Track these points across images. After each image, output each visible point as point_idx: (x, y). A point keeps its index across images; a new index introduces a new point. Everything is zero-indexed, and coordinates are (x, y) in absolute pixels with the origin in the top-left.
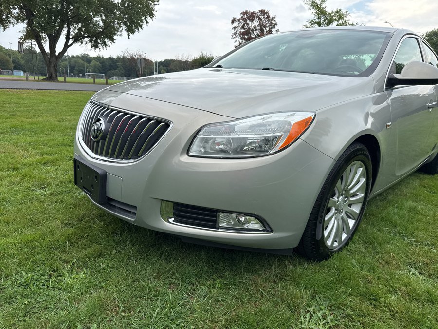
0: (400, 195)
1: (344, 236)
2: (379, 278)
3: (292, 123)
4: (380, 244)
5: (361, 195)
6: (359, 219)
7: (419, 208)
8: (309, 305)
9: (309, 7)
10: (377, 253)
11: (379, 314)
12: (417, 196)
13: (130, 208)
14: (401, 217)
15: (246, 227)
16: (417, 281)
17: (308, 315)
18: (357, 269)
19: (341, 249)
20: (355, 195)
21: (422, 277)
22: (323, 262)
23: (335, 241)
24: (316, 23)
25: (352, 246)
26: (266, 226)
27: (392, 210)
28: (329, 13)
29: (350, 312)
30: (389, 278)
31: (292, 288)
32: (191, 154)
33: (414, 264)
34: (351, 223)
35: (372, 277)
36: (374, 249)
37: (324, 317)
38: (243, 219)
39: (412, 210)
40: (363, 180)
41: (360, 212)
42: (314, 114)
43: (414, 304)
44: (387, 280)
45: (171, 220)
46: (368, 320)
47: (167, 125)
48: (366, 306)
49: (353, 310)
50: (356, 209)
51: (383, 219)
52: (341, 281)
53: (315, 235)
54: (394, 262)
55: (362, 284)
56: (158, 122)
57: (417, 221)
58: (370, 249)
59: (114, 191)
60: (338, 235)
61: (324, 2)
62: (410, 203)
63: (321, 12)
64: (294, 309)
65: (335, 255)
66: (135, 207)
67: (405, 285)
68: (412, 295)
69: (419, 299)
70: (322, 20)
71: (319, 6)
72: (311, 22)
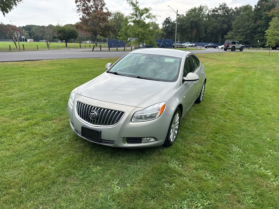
0: (188, 116)
1: (175, 137)
2: (187, 149)
3: (161, 107)
4: (185, 137)
5: (178, 122)
6: (178, 130)
7: (195, 121)
8: (171, 161)
9: (129, 4)
10: (185, 141)
11: (189, 159)
12: (194, 115)
13: (112, 142)
14: (190, 126)
15: (150, 141)
16: (198, 147)
17: (171, 163)
18: (181, 147)
19: (174, 142)
20: (177, 122)
21: (199, 146)
22: (171, 147)
23: (173, 139)
24: (135, 15)
25: (177, 140)
26: (156, 139)
27: (187, 123)
28: (141, 10)
29: (182, 160)
30: (190, 148)
31: (164, 157)
32: (132, 121)
33: (196, 142)
34: (176, 132)
35: (186, 149)
36: (184, 139)
37: (175, 163)
38: (148, 139)
39: (193, 122)
40: (179, 117)
41: (178, 128)
42: (165, 102)
43: (198, 154)
44: (190, 149)
45: (126, 143)
46: (187, 161)
47: (123, 113)
48: (186, 157)
49: (183, 159)
50: (177, 127)
51: (184, 128)
52: (177, 152)
53: (168, 139)
54: (191, 143)
55: (183, 151)
56: (119, 112)
57: (195, 126)
58: (183, 140)
59: (104, 136)
60: (173, 137)
61: (138, 3)
62: (192, 119)
63: (137, 9)
64: (167, 162)
65: (173, 144)
66: (114, 141)
67: (195, 149)
68: (197, 152)
69: (199, 153)
70: (138, 13)
71: (135, 5)
72: (132, 14)
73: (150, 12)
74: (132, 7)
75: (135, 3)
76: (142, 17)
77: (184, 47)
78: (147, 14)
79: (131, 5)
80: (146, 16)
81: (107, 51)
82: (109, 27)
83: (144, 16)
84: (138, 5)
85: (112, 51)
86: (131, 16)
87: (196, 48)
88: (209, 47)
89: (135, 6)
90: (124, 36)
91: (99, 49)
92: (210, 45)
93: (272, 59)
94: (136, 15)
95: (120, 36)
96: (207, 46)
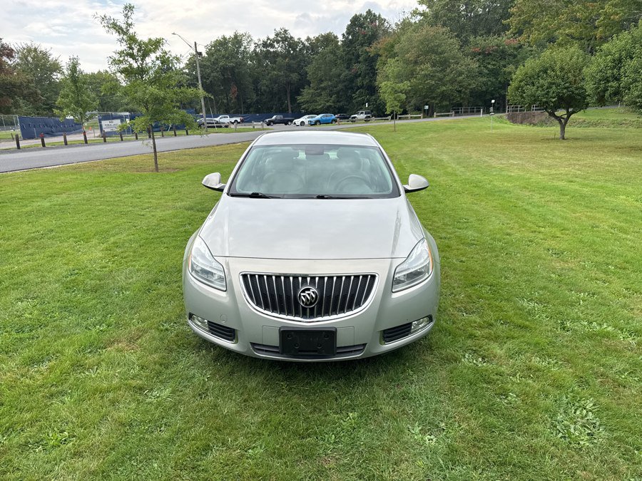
24: (127, 54)
28: (144, 43)
32: (394, 291)
42: (425, 239)
47: (373, 277)
56: (365, 277)
59: (342, 340)
61: (131, 25)
70: (135, 51)
71: (125, 30)
72: (121, 53)
73: (166, 48)
74: (116, 36)
75: (124, 26)
76: (148, 60)
77: (223, 125)
78: (159, 53)
79: (114, 31)
80: (157, 59)
81: (39, 149)
82: (14, 85)
83: (153, 56)
84: (131, 31)
85: (52, 148)
86: (117, 57)
87: (251, 127)
88: (275, 122)
89: (125, 33)
90: (73, 106)
91: (14, 145)
92: (276, 119)
93: (404, 138)
94: (132, 56)
95: (61, 109)
96: (270, 121)
